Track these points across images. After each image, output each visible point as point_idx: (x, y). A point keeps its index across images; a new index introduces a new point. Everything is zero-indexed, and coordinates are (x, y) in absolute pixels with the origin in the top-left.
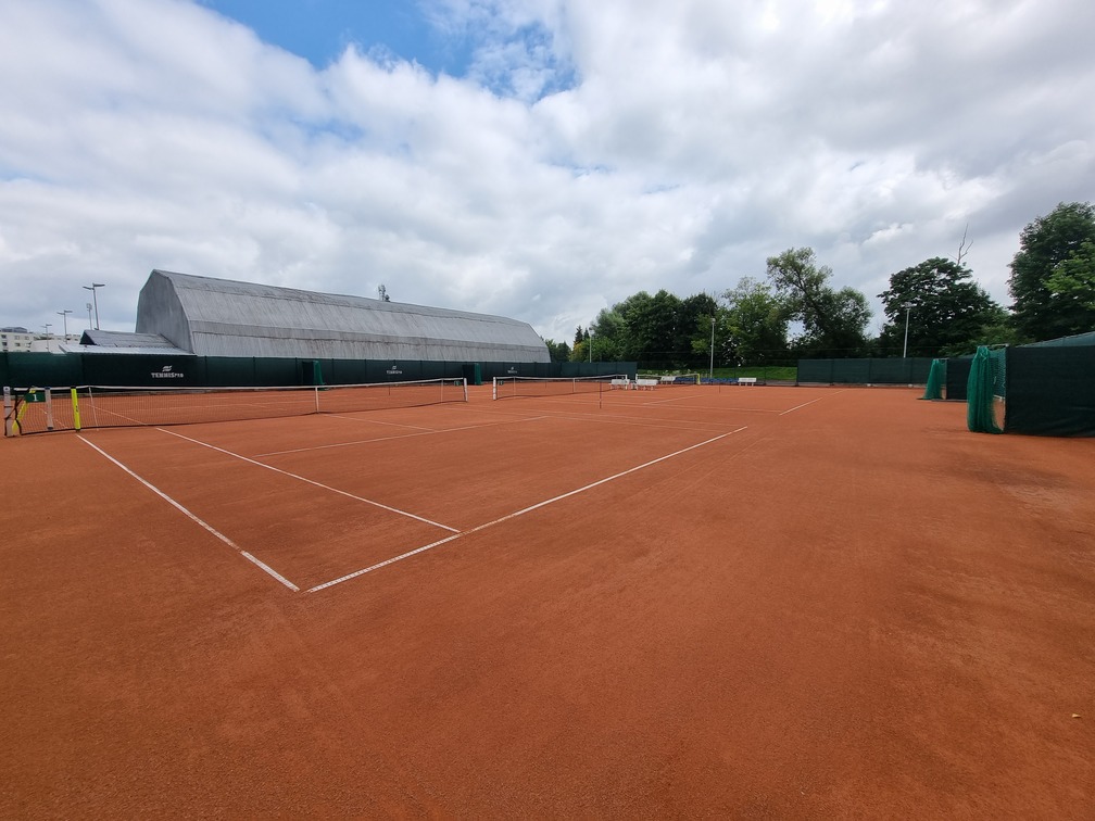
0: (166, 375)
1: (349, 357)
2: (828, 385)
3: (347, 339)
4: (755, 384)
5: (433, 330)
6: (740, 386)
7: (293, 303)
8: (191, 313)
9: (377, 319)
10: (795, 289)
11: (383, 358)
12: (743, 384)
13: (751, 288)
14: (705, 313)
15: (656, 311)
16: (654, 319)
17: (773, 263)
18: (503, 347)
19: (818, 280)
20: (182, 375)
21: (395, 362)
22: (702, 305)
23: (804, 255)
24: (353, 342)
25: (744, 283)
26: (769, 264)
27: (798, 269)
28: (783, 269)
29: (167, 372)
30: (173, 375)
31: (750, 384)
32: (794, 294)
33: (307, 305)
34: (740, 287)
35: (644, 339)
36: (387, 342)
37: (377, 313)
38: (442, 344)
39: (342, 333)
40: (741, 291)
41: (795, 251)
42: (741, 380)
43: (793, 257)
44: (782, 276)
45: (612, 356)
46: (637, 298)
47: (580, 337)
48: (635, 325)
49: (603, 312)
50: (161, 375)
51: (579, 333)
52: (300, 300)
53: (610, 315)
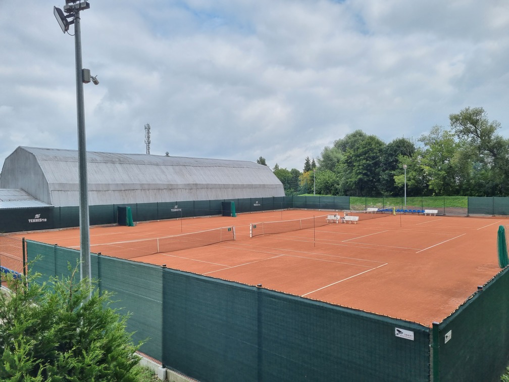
0: (37, 220)
1: (146, 202)
2: (491, 216)
3: (144, 188)
4: (437, 215)
5: (201, 177)
6: (426, 217)
7: (109, 165)
8: (50, 178)
9: (163, 172)
10: (473, 137)
11: (168, 201)
12: (428, 215)
13: (441, 134)
14: (404, 154)
15: (365, 153)
16: (364, 159)
17: (455, 119)
18: (251, 187)
19: (491, 130)
20: (46, 220)
21: (176, 203)
22: (403, 148)
23: (479, 112)
24: (149, 190)
25: (436, 130)
26: (451, 119)
27: (474, 123)
28: (463, 123)
29: (37, 219)
30: (41, 220)
31: (433, 215)
32: (473, 140)
33: (118, 165)
34: (432, 133)
35: (358, 174)
36: (171, 188)
37: (163, 167)
38: (207, 187)
39: (142, 185)
40: (433, 136)
41: (471, 109)
42: (427, 211)
43: (470, 115)
44: (461, 128)
45: (333, 185)
46: (354, 135)
47: (309, 167)
48: (350, 162)
49: (326, 149)
50: (34, 221)
51: (307, 163)
52: (113, 163)
53: (332, 152)
